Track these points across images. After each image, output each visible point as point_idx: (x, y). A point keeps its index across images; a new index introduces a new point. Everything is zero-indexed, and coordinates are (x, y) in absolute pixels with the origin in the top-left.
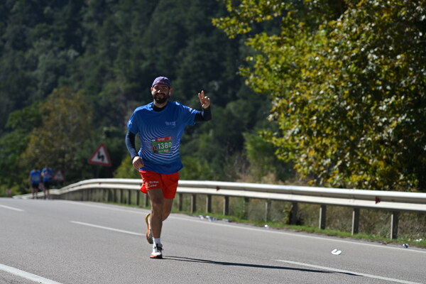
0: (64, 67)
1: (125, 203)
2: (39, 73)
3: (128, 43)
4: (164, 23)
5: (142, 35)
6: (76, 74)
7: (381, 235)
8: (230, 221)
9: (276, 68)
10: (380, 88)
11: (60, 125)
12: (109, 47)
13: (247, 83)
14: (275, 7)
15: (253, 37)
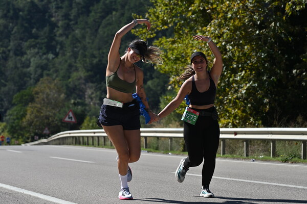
0: (46, 65)
1: (86, 144)
2: (31, 69)
3: (85, 48)
4: (106, 35)
5: (93, 43)
6: (54, 69)
7: (239, 155)
8: (148, 152)
9: (172, 58)
10: (235, 66)
11: (45, 99)
12: (73, 51)
13: (155, 68)
14: (169, 21)
15: (158, 39)
